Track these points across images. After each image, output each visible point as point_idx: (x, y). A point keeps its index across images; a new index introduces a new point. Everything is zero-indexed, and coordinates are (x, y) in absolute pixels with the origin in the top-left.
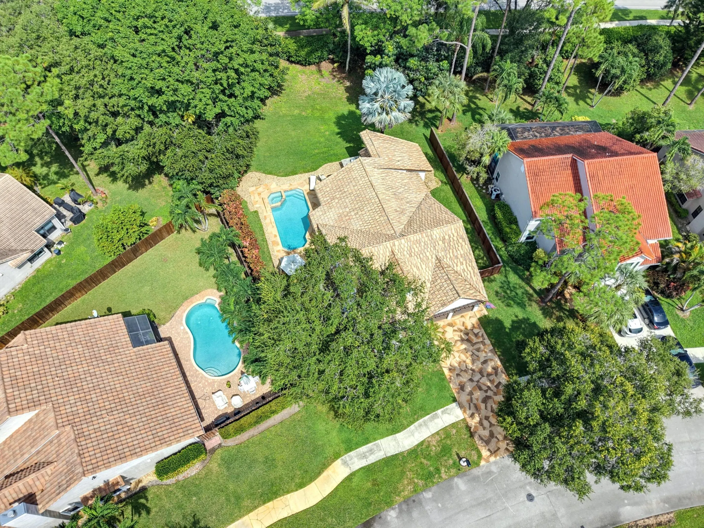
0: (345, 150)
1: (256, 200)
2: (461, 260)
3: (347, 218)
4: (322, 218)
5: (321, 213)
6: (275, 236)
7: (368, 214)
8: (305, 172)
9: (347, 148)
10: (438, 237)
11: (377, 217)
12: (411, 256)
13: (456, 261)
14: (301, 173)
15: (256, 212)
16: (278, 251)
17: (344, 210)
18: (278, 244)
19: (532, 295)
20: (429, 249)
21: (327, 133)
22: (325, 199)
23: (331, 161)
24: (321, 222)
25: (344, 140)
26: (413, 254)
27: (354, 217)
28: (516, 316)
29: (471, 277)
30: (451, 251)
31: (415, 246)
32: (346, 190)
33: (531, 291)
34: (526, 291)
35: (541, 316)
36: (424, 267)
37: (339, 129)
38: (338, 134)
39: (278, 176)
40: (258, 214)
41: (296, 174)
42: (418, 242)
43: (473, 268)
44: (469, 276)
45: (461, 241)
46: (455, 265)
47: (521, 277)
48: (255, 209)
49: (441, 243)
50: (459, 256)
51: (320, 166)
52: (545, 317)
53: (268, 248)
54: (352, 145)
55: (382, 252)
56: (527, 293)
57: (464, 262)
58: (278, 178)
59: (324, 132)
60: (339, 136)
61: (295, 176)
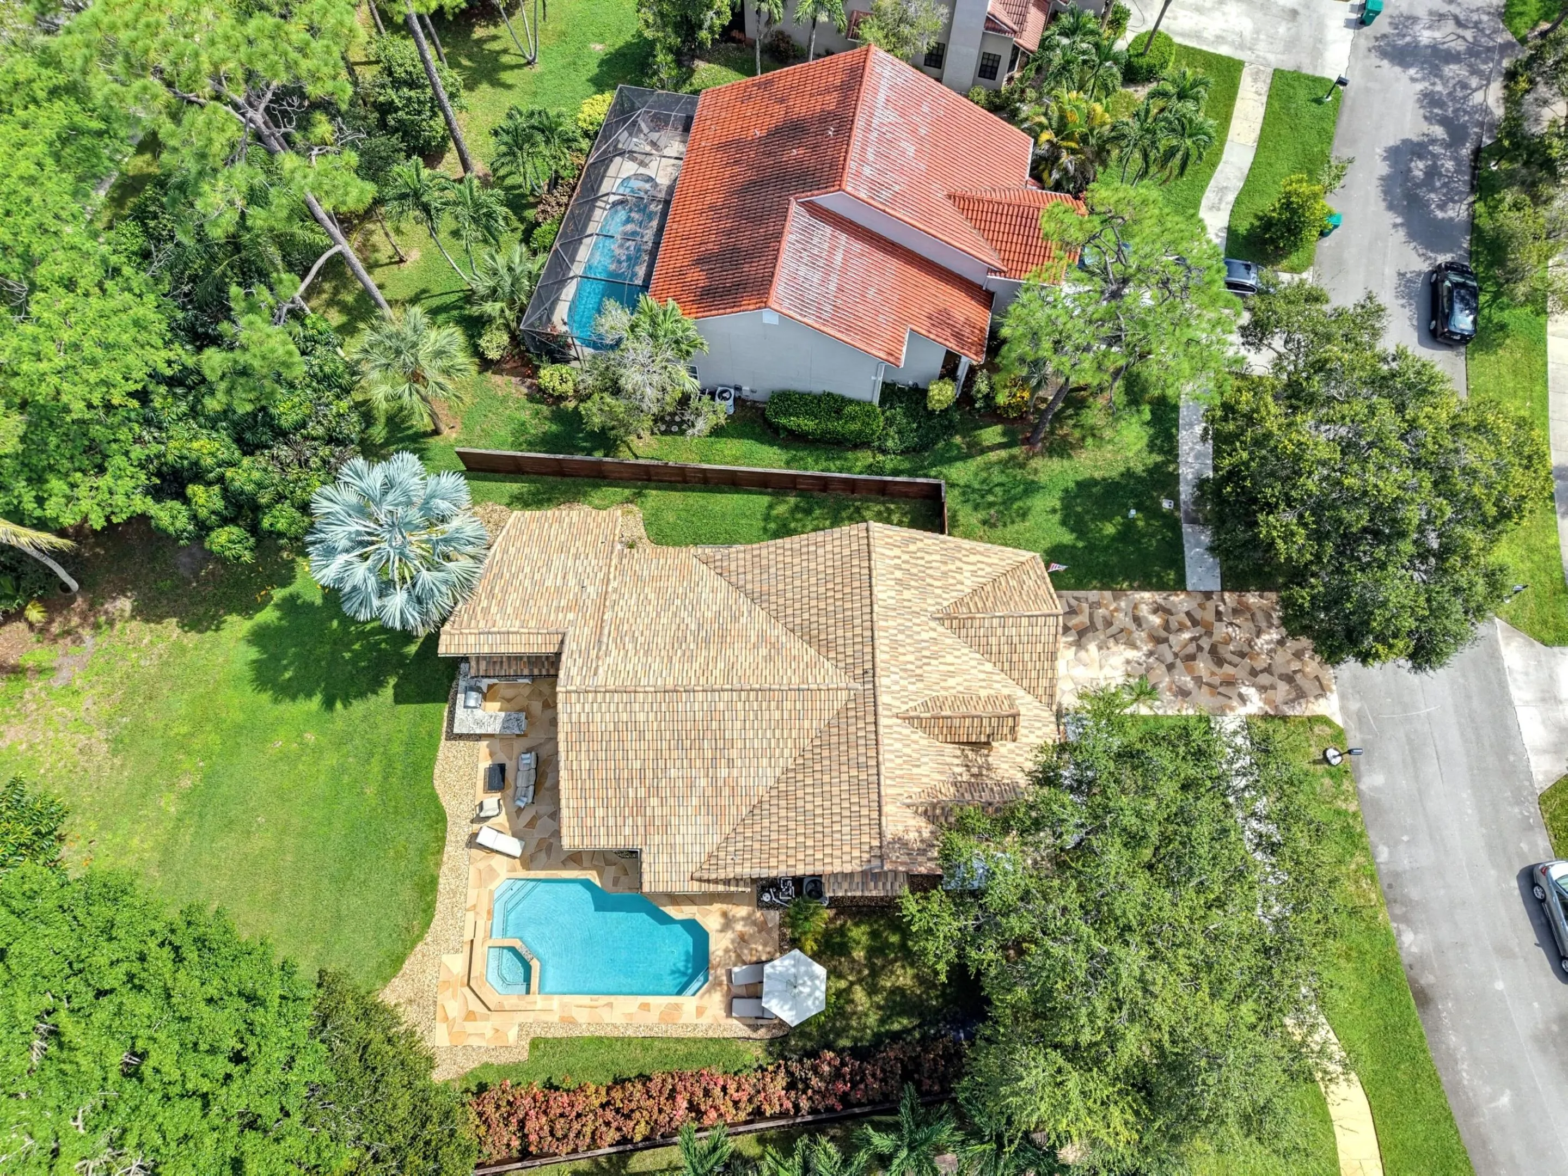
0: (404, 708)
1: (489, 1033)
2: (953, 567)
3: (726, 792)
4: (680, 858)
5: (665, 858)
6: (645, 1007)
7: (751, 734)
8: (440, 851)
9: (400, 698)
10: (893, 594)
11: (777, 715)
12: (920, 678)
13: (951, 581)
14: (438, 865)
15: (534, 1044)
16: (700, 1011)
17: (697, 792)
18: (677, 1007)
19: (1013, 458)
20: (916, 629)
21: (310, 737)
22: (627, 831)
23: (433, 760)
24: (692, 868)
25: (361, 695)
26: (918, 671)
27: (735, 772)
29: (990, 565)
30: (929, 580)
31: (901, 658)
33: (1003, 454)
34: (1000, 462)
35: (1066, 463)
36: (949, 659)
37: (309, 695)
38: (329, 704)
39: (420, 937)
40: (546, 1041)
41: (434, 881)
42: (895, 645)
43: (973, 552)
44: (988, 569)
45: (912, 548)
46: (959, 587)
47: (965, 457)
48: (526, 1044)
49: (907, 594)
50: (944, 568)
51: (434, 798)
52: (1070, 457)
53: (679, 1040)
54: (392, 681)
55: (898, 746)
56: (1005, 464)
57: (959, 564)
58: (429, 938)
59: (303, 745)
60: (339, 705)
61: (441, 887)
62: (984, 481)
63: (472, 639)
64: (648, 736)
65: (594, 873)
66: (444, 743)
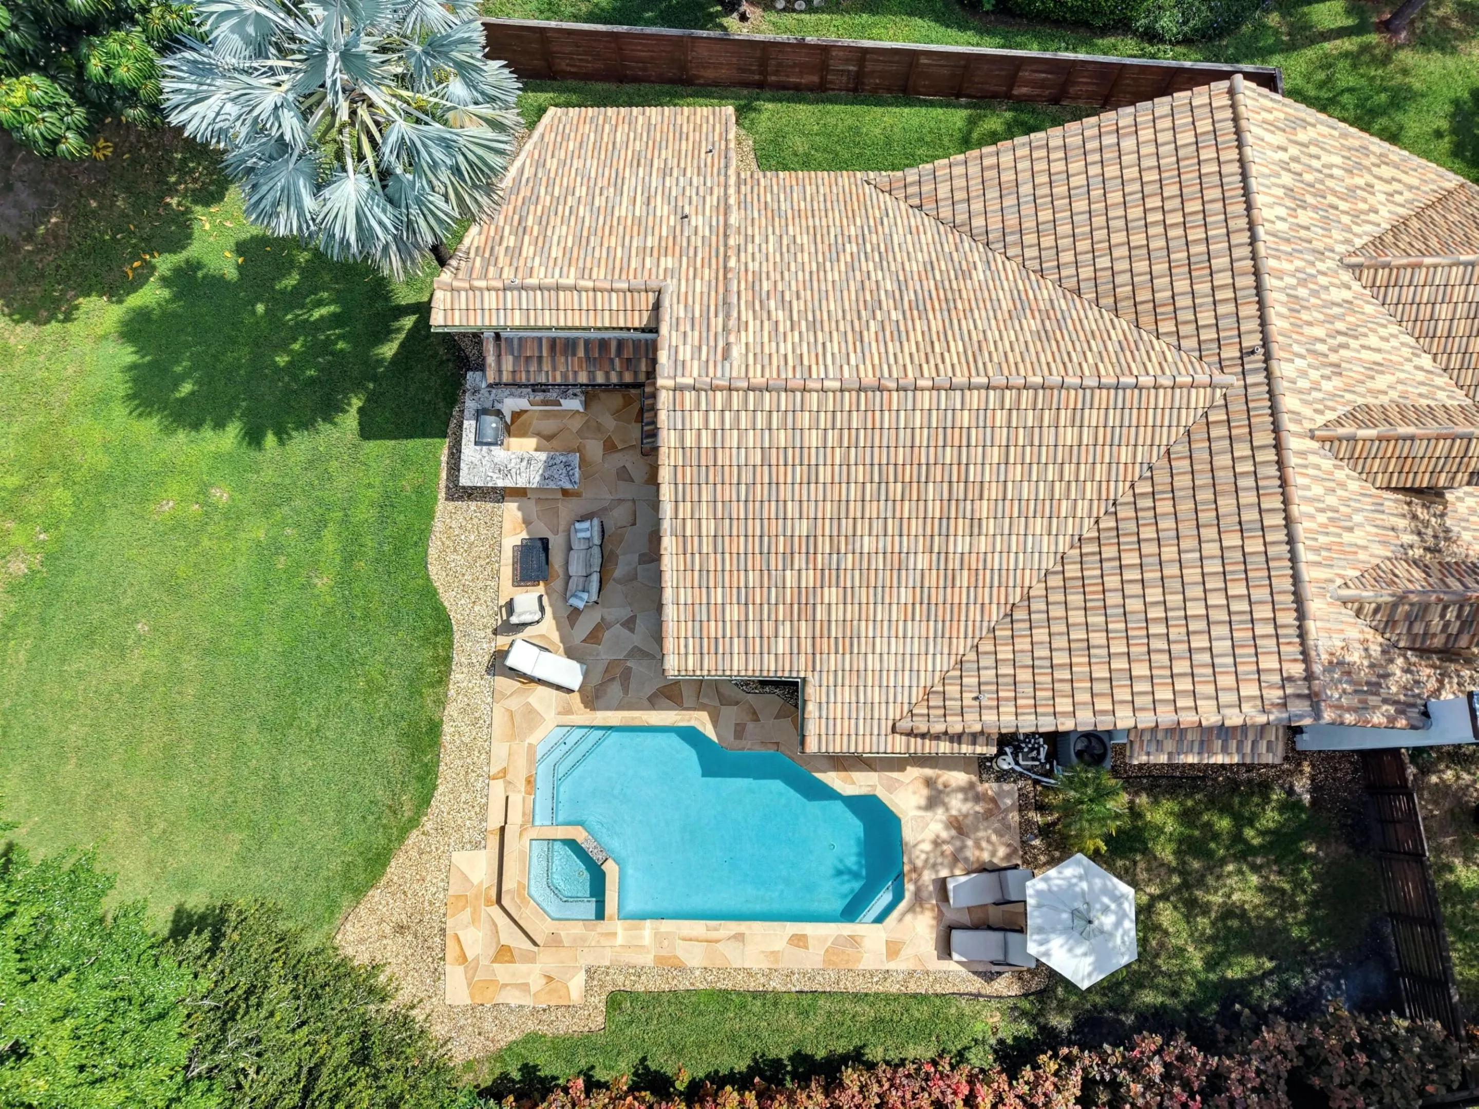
0: (373, 447)
1: (536, 983)
2: (1361, 182)
3: (964, 579)
4: (876, 695)
5: (847, 694)
6: (799, 941)
7: (1017, 472)
8: (442, 680)
9: (368, 431)
10: (1282, 212)
11: (1069, 436)
12: (1337, 369)
13: (1362, 206)
14: (441, 703)
15: (614, 1002)
16: (893, 949)
17: (912, 579)
18: (854, 941)
19: (1365, 48)
20: (1323, 280)
21: (221, 495)
22: (782, 646)
23: (424, 535)
24: (894, 712)
25: (305, 424)
26: (1333, 358)
27: (983, 544)
28: (1439, 134)
29: (1410, 188)
30: (1331, 199)
31: (1307, 330)
32: (803, 528)
33: (1348, 44)
34: (1346, 55)
36: (1373, 341)
37: (219, 425)
38: (254, 437)
39: (414, 823)
40: (633, 996)
41: (435, 728)
42: (1296, 305)
43: (1383, 160)
44: (1408, 195)
45: (1302, 136)
46: (1372, 217)
48: (599, 1001)
49: (1304, 217)
50: (1349, 181)
51: (429, 593)
52: (1454, 51)
53: (858, 997)
54: (357, 403)
55: (1317, 490)
56: (1354, 58)
57: (1369, 178)
58: (428, 824)
59: (209, 508)
60: (270, 440)
61: (446, 739)
62: (1321, 85)
63: (490, 300)
64: (824, 474)
65: (704, 716)
66: (442, 506)
